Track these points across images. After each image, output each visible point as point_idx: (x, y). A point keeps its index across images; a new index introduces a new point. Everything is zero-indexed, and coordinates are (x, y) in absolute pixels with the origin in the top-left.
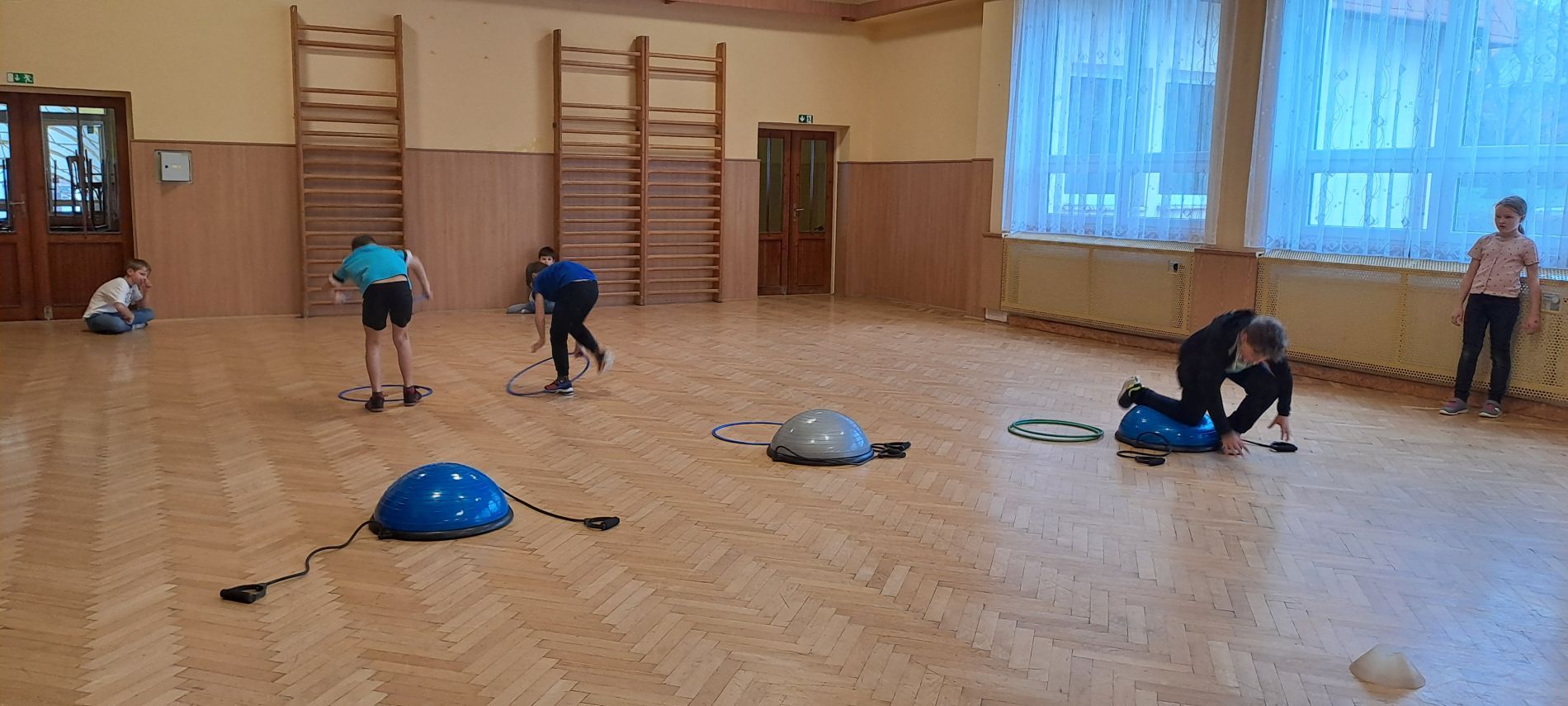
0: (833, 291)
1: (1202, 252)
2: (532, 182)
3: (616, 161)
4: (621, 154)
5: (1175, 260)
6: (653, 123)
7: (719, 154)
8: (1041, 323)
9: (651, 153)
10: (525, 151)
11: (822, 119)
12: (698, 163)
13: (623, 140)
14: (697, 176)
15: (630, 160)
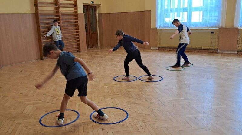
0: (99, 46)
1: (221, 29)
2: (30, 23)
3: (51, 15)
4: (53, 13)
5: (212, 31)
6: (61, 4)
7: (76, 12)
8: (169, 49)
9: (61, 13)
10: (27, 13)
11: (96, 2)
12: (71, 15)
13: (52, 9)
14: (71, 19)
15: (55, 15)
